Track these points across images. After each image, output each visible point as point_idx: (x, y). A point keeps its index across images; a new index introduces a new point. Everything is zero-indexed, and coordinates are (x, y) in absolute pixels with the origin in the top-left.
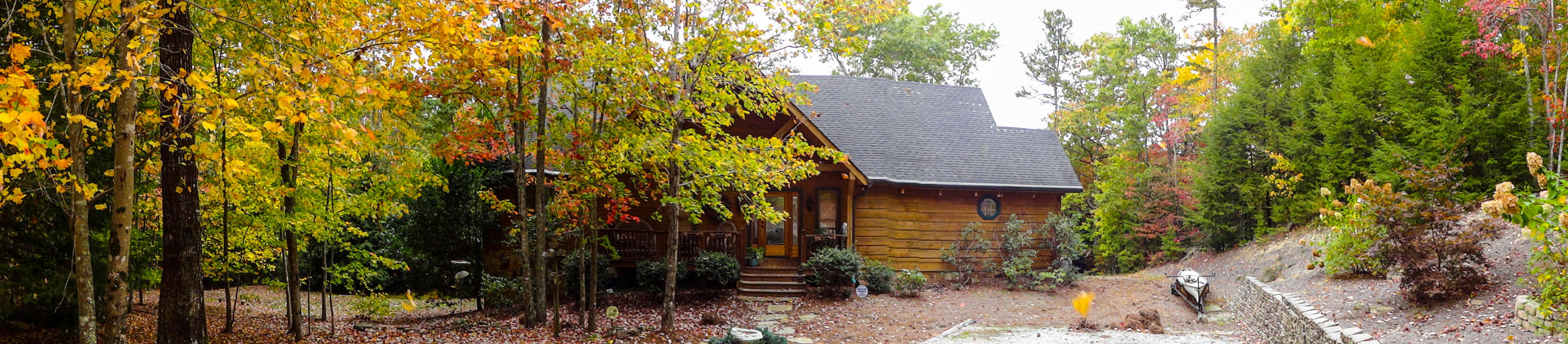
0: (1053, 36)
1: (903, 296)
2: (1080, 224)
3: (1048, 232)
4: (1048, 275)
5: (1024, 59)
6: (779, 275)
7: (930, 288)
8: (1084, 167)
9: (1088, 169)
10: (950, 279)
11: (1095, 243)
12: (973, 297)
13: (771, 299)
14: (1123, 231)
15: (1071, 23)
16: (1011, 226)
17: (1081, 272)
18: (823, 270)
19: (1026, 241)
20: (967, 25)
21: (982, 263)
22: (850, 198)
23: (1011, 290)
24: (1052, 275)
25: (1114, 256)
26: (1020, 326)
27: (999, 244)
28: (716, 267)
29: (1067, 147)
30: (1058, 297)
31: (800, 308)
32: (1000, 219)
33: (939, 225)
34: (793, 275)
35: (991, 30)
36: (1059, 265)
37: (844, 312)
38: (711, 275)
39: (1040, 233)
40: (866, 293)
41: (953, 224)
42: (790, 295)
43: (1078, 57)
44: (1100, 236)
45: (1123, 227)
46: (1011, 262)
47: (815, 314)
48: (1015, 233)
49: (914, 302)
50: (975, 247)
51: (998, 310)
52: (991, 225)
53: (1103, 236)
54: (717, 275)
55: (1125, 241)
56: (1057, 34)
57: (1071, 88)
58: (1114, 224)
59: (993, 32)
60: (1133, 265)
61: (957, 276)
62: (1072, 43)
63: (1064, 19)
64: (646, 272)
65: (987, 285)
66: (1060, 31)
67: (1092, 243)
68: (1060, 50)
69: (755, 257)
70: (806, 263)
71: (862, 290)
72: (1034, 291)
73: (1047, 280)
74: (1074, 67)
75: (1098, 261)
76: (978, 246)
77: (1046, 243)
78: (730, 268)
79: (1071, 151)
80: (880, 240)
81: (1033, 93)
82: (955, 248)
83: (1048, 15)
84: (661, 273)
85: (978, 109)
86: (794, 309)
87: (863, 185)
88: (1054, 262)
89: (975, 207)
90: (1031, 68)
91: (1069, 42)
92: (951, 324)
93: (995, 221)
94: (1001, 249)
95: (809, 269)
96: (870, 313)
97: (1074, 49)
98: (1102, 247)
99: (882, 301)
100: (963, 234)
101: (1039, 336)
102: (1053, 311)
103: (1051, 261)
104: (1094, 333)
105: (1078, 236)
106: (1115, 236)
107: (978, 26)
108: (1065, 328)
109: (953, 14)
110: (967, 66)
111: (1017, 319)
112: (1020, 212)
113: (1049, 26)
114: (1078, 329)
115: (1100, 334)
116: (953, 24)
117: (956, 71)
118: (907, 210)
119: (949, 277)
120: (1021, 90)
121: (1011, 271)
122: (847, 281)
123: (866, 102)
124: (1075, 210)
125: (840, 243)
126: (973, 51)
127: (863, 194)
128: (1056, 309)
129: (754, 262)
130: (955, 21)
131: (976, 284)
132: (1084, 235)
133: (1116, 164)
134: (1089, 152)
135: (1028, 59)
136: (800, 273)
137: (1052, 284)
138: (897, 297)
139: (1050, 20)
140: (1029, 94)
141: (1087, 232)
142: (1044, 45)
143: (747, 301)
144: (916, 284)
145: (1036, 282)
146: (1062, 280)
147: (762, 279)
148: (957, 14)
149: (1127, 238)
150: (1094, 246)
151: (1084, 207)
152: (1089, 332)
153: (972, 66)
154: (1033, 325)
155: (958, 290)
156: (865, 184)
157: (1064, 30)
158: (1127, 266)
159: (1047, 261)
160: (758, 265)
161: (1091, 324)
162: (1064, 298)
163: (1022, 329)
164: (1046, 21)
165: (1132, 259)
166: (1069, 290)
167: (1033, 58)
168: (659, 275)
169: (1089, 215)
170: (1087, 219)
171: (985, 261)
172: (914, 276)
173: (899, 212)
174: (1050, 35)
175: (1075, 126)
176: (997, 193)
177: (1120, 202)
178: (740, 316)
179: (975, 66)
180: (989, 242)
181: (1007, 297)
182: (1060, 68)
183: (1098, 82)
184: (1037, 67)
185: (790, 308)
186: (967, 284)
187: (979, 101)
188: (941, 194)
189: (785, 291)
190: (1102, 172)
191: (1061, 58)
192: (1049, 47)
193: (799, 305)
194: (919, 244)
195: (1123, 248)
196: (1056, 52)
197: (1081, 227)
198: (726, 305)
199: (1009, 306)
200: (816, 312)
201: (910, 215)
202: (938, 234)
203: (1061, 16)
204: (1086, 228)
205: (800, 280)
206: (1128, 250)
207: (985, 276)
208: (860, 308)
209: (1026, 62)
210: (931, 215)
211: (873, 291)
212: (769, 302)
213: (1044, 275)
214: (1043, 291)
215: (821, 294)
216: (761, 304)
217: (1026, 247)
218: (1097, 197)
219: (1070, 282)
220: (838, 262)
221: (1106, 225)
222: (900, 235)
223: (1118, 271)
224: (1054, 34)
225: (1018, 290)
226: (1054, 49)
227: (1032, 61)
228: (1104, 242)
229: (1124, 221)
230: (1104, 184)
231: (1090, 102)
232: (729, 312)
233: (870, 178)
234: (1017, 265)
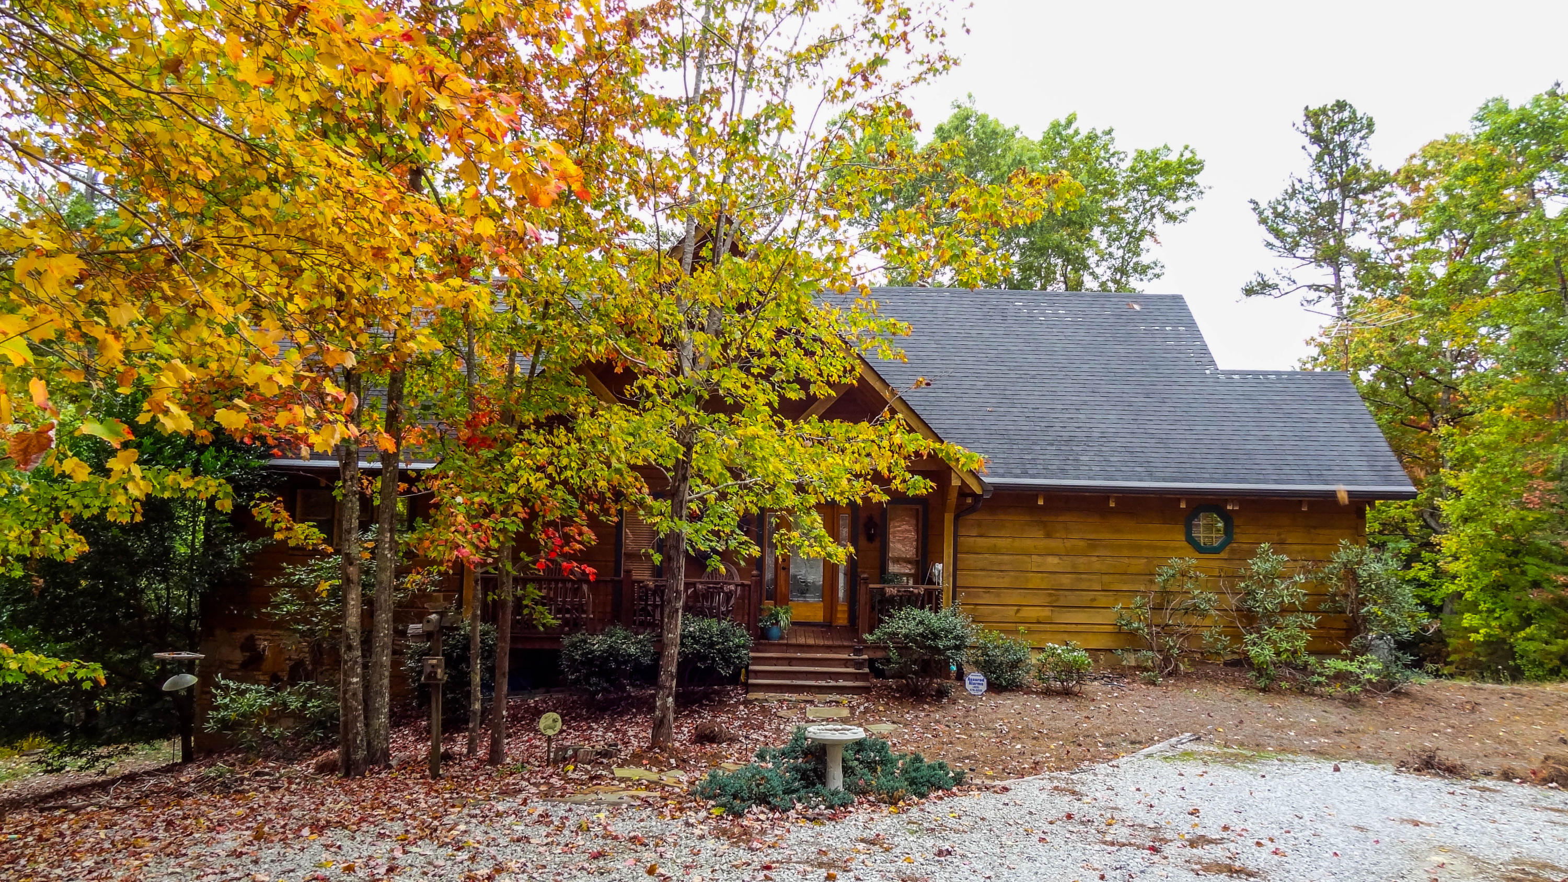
0: (1326, 158)
1: (1048, 693)
2: (1407, 566)
3: (1339, 579)
4: (1341, 665)
5: (1261, 213)
6: (819, 655)
7: (1095, 679)
8: (1411, 437)
9: (1422, 442)
10: (1133, 664)
11: (1447, 609)
12: (1187, 698)
13: (810, 698)
14: (1523, 582)
15: (1370, 126)
16: (1258, 566)
17: (1418, 664)
18: (907, 648)
19: (1291, 596)
20: (1132, 155)
21: (1200, 637)
22: (949, 518)
23: (1264, 690)
24: (1353, 667)
25: (1504, 641)
26: (1294, 752)
27: (1232, 601)
28: (712, 645)
29: (1370, 395)
30: (1366, 711)
31: (865, 713)
32: (1233, 551)
33: (1109, 561)
34: (845, 656)
35: (1184, 159)
36: (1365, 649)
37: (944, 721)
38: (704, 658)
39: (1322, 582)
40: (984, 688)
41: (1134, 561)
42: (841, 690)
43: (1390, 195)
44: (1460, 595)
45: (1524, 573)
46: (1261, 637)
47: (894, 723)
48: (1269, 579)
49: (1070, 703)
50: (1184, 605)
51: (1241, 722)
52: (1215, 563)
53: (1468, 595)
54: (713, 659)
55: (1534, 606)
56: (1337, 153)
57: (1374, 266)
58: (1497, 565)
59: (1189, 162)
60: (1557, 662)
61: (1150, 657)
62: (1375, 167)
63: (1353, 119)
64: (582, 655)
65: (1214, 680)
66: (1343, 146)
67: (1440, 609)
68: (1344, 187)
69: (778, 622)
70: (871, 633)
71: (976, 681)
72: (1313, 695)
73: (1341, 676)
74: (1382, 220)
75: (1456, 651)
76: (1190, 602)
77: (1335, 602)
78: (738, 646)
79: (1381, 406)
80: (998, 595)
81: (1283, 285)
82: (1144, 605)
83: (1314, 117)
84: (611, 655)
85: (1178, 337)
86: (853, 714)
87: (973, 494)
88: (1355, 641)
89: (1181, 528)
90: (1278, 234)
91: (1367, 167)
92: (1152, 739)
93: (1223, 555)
94: (1238, 610)
95: (875, 647)
96: (992, 721)
97: (1380, 181)
98: (1468, 620)
99: (1010, 704)
100: (1159, 579)
101: (1337, 769)
102: (1360, 735)
103: (1347, 639)
104: (1454, 781)
105: (1407, 589)
106: (1504, 594)
107: (1155, 152)
108: (1391, 768)
109: (1100, 134)
110: (1136, 238)
111: (1285, 742)
112: (1276, 538)
113: (1317, 139)
114: (1417, 770)
115: (1469, 783)
116: (1102, 154)
117: (1113, 249)
118: (1048, 536)
119: (1130, 660)
120: (1254, 280)
121: (1263, 653)
122: (941, 669)
123: (968, 337)
124: (1391, 533)
125: (932, 600)
126: (1148, 206)
127: (972, 509)
128: (1364, 732)
129: (775, 631)
130: (1105, 148)
131: (1187, 675)
132: (1420, 592)
133: (1494, 430)
134: (1426, 405)
135: (1268, 213)
136: (857, 652)
137: (1353, 683)
138: (1037, 693)
139: (1318, 126)
140: (1275, 287)
141: (1424, 585)
142: (1306, 180)
143: (766, 700)
144: (1071, 671)
145: (1316, 678)
146: (1375, 679)
147: (790, 661)
148: (1109, 132)
149: (1535, 599)
150: (1445, 616)
151: (1414, 527)
152: (1444, 777)
153: (1147, 237)
154: (1321, 753)
155: (1154, 684)
156: (978, 491)
157: (1355, 141)
158: (1541, 664)
159: (1340, 639)
160: (782, 638)
161: (1448, 763)
162: (1382, 715)
163: (1300, 758)
164: (1310, 130)
165: (1554, 648)
166: (1392, 700)
167: (1280, 209)
168: (607, 658)
169: (1428, 546)
170: (1424, 554)
171: (1206, 633)
172: (1069, 657)
173: (1033, 539)
174: (1320, 158)
175: (1388, 350)
176: (1226, 502)
177: (1507, 515)
178: (761, 727)
179: (1152, 234)
180: (1214, 597)
181: (1255, 701)
182: (1347, 225)
183: (1444, 245)
184: (1291, 229)
185: (845, 713)
186: (1170, 674)
187: (1180, 323)
188: (1112, 505)
189: (832, 683)
190: (1459, 449)
191: (1348, 203)
192: (1319, 183)
193: (862, 708)
194: (1072, 599)
195: (1527, 621)
196: (1336, 191)
197: (1411, 574)
198: (727, 712)
199: (1265, 718)
200: (895, 719)
201: (1052, 544)
202: (1106, 578)
203: (1346, 114)
204: (1423, 576)
205: (858, 664)
206: (1540, 628)
207: (1203, 663)
208: (971, 713)
209: (1263, 221)
210: (1093, 545)
211: (995, 688)
212: (807, 702)
213: (1335, 664)
214: (1331, 697)
215: (897, 690)
216: (793, 706)
217: (1287, 610)
218: (1448, 508)
219: (1393, 685)
220: (932, 633)
221: (1474, 569)
222: (1036, 581)
223: (1516, 675)
224: (1331, 155)
225: (1280, 692)
226: (1331, 188)
227: (1277, 215)
228: (1473, 607)
229: (1527, 559)
230: (1464, 476)
231: (1423, 295)
232: (737, 724)
233: (987, 480)
234: (1275, 643)
